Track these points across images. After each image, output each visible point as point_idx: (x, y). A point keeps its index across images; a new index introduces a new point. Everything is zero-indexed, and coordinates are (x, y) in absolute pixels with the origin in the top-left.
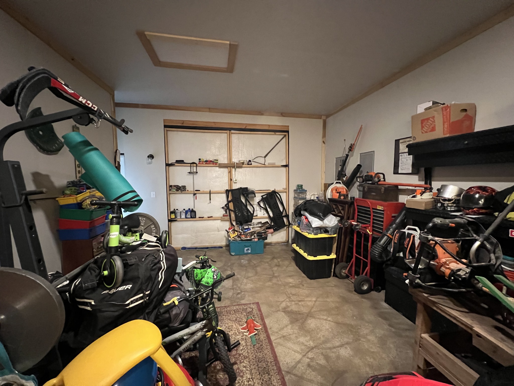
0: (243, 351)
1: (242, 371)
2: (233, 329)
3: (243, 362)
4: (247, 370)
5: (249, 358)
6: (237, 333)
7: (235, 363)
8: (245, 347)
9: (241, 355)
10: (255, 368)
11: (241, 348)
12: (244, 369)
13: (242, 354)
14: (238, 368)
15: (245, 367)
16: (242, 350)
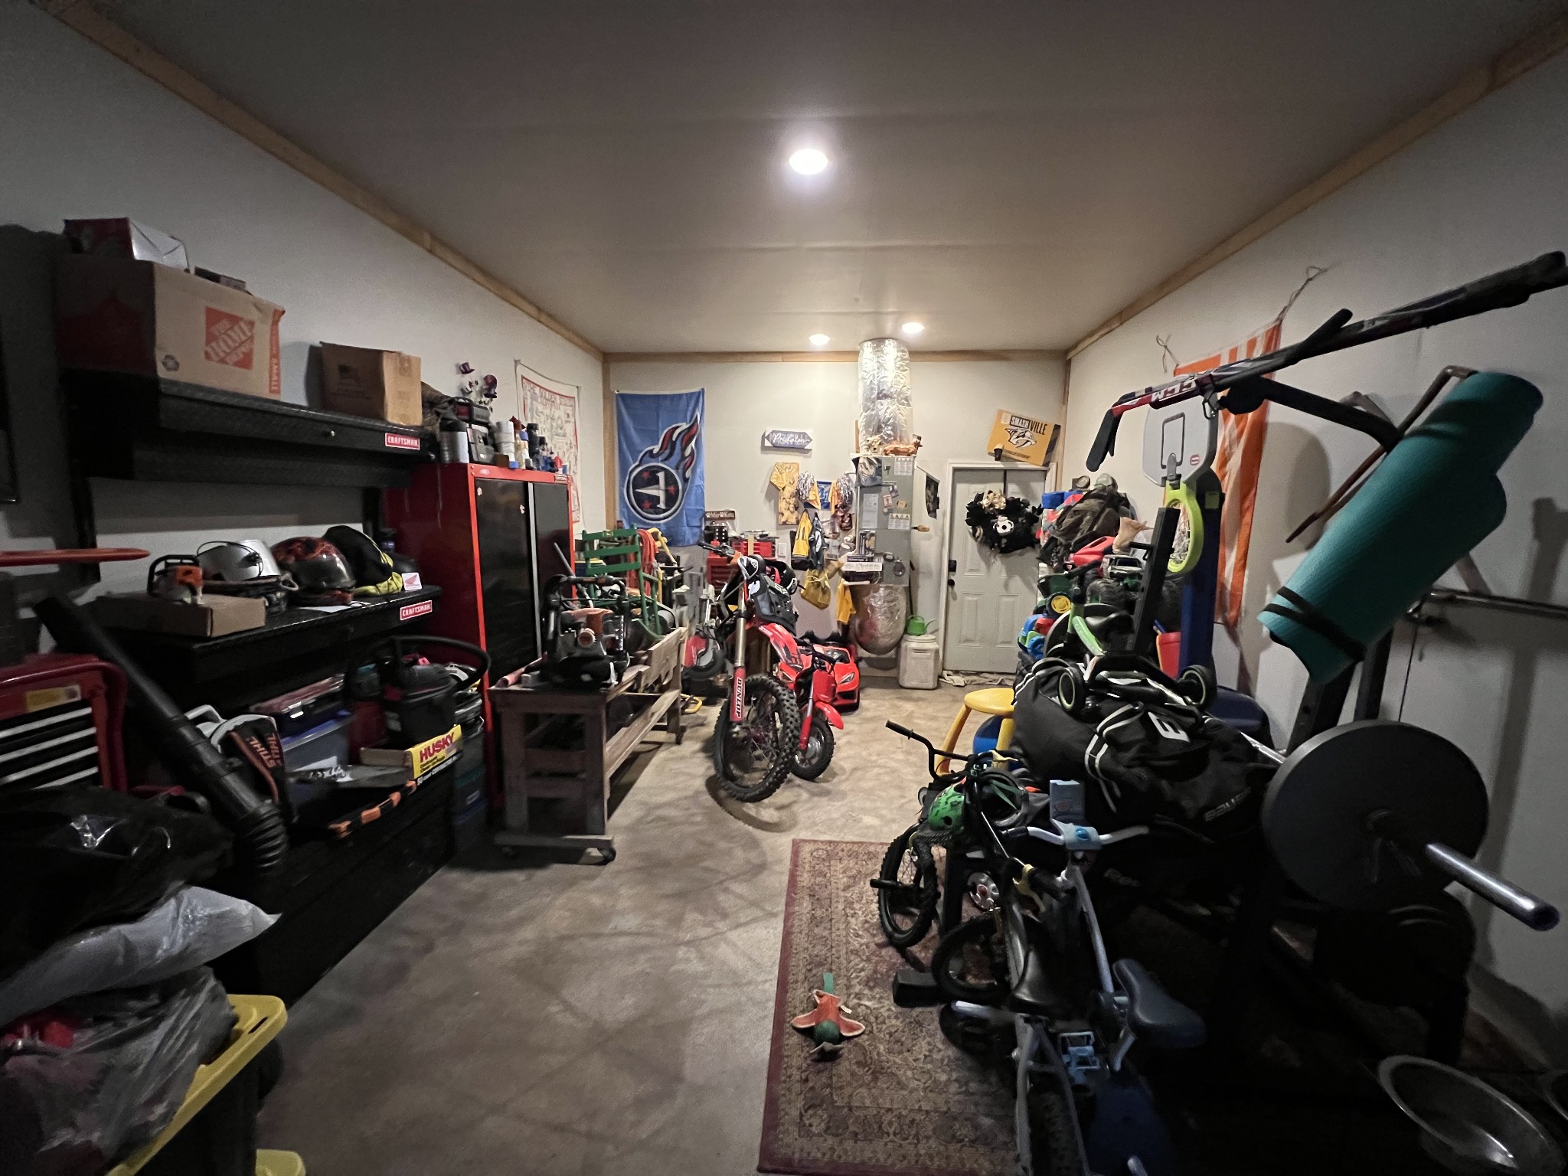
0: (860, 966)
1: (867, 930)
2: (887, 1036)
3: (861, 945)
4: (855, 929)
5: (847, 949)
6: (872, 1019)
7: (880, 946)
8: (854, 975)
9: (864, 958)
10: (839, 929)
11: (863, 974)
12: (860, 933)
13: (863, 960)
14: (874, 936)
15: (858, 936)
16: (863, 970)
